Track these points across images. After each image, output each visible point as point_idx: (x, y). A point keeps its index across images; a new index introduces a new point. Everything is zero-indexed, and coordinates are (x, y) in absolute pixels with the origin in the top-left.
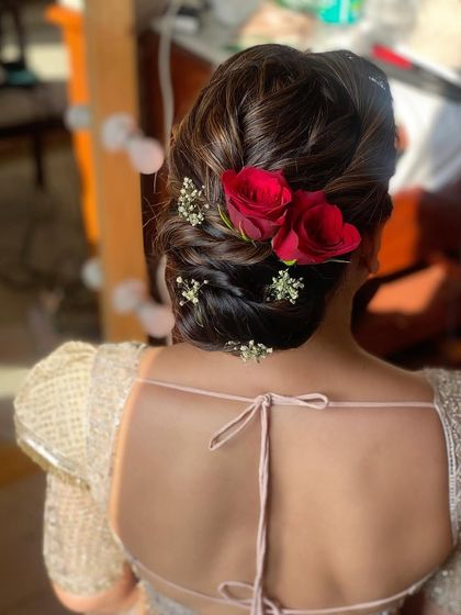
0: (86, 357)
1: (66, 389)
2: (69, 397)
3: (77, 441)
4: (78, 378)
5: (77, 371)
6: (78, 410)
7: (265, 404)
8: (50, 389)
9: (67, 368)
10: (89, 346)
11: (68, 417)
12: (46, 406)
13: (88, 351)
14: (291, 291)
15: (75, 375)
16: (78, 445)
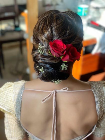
0: (12, 85)
1: (8, 93)
2: (9, 95)
3: (12, 105)
4: (10, 91)
5: (10, 89)
6: (11, 98)
7: (55, 92)
8: (4, 94)
9: (7, 89)
10: (12, 83)
11: (9, 100)
12: (3, 98)
13: (12, 84)
14: (65, 68)
15: (9, 90)
16: (12, 106)
